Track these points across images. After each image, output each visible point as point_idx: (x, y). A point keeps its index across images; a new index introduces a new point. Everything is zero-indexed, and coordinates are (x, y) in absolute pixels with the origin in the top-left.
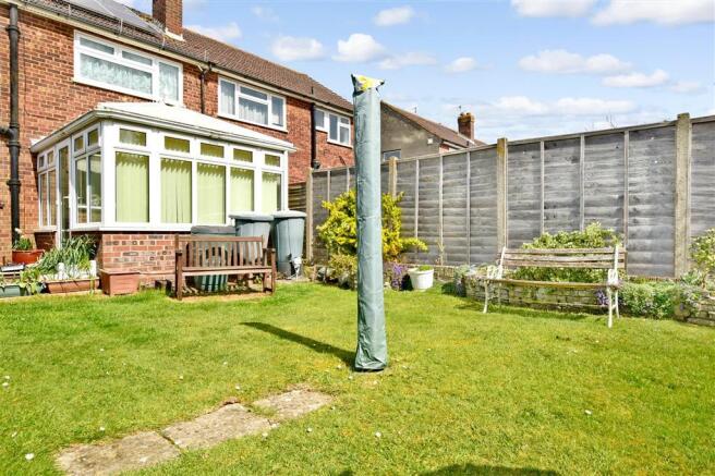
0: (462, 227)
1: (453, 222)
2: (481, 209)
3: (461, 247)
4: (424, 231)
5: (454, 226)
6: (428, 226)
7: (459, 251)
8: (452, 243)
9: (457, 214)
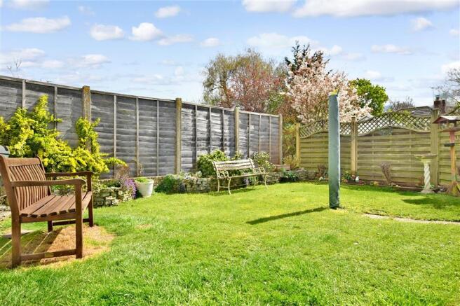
0: (153, 149)
1: (146, 146)
2: (166, 139)
3: (153, 163)
4: (122, 153)
5: (147, 149)
6: (126, 148)
7: (151, 166)
8: (146, 160)
9: (149, 141)
